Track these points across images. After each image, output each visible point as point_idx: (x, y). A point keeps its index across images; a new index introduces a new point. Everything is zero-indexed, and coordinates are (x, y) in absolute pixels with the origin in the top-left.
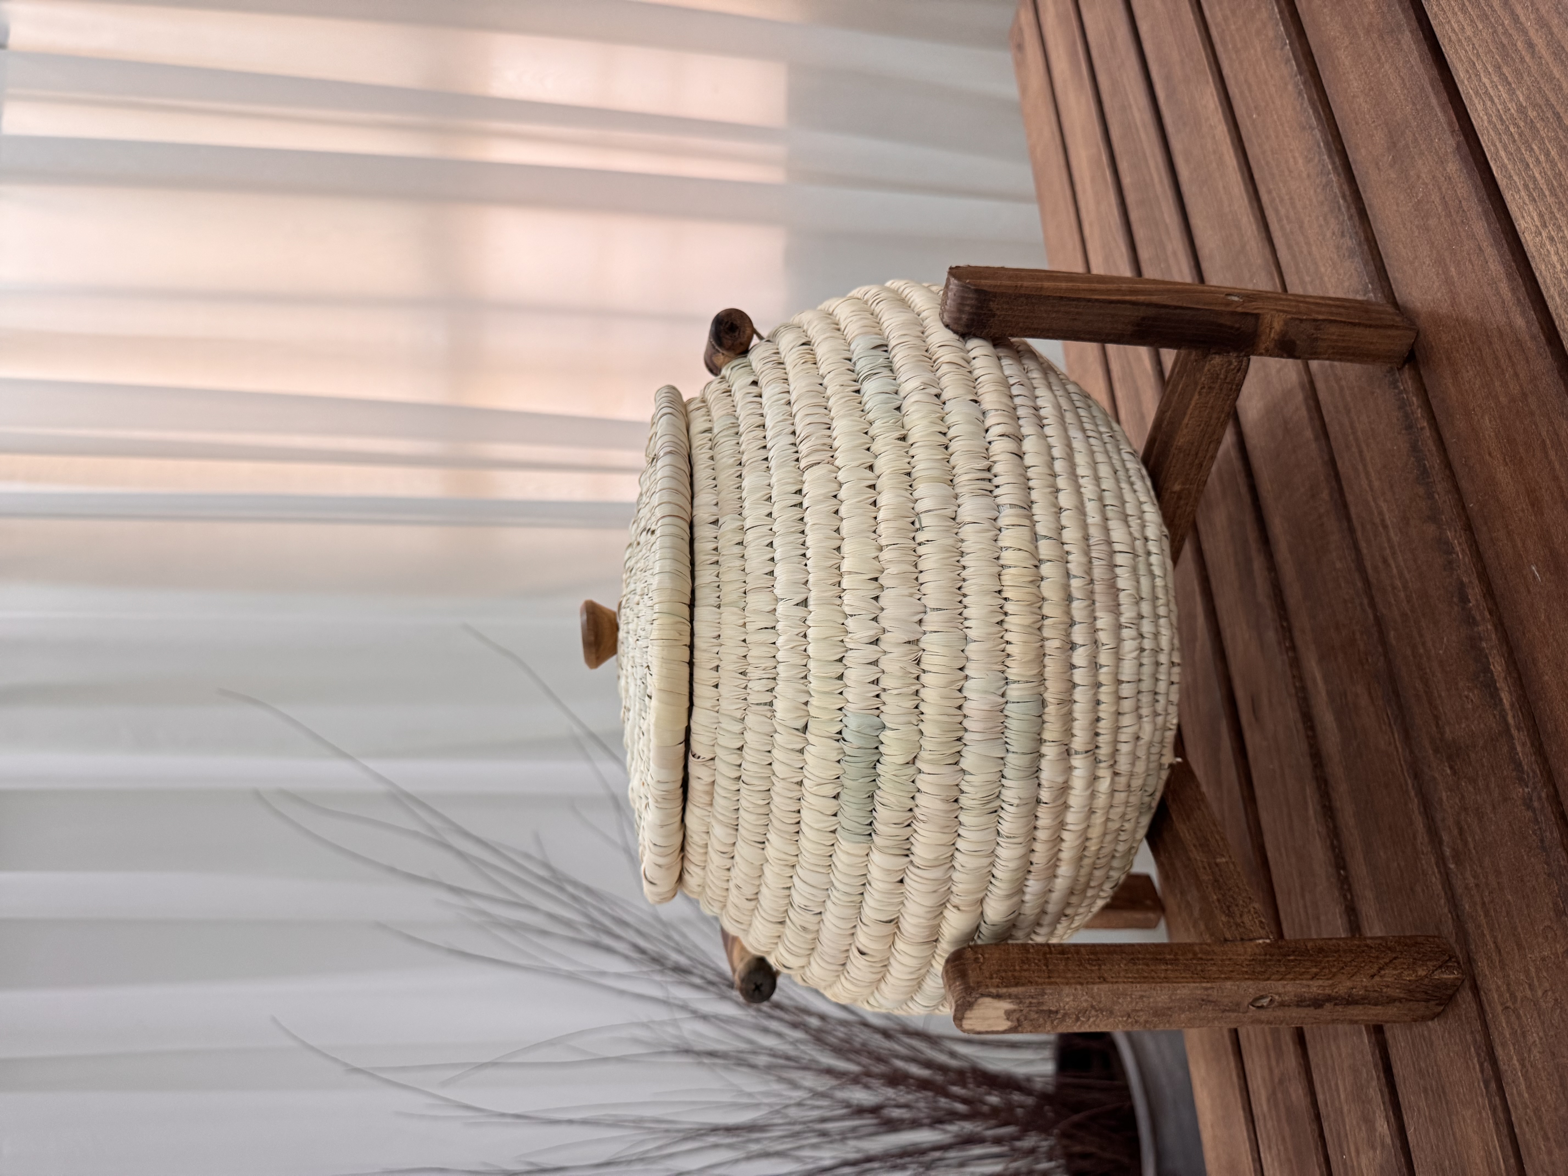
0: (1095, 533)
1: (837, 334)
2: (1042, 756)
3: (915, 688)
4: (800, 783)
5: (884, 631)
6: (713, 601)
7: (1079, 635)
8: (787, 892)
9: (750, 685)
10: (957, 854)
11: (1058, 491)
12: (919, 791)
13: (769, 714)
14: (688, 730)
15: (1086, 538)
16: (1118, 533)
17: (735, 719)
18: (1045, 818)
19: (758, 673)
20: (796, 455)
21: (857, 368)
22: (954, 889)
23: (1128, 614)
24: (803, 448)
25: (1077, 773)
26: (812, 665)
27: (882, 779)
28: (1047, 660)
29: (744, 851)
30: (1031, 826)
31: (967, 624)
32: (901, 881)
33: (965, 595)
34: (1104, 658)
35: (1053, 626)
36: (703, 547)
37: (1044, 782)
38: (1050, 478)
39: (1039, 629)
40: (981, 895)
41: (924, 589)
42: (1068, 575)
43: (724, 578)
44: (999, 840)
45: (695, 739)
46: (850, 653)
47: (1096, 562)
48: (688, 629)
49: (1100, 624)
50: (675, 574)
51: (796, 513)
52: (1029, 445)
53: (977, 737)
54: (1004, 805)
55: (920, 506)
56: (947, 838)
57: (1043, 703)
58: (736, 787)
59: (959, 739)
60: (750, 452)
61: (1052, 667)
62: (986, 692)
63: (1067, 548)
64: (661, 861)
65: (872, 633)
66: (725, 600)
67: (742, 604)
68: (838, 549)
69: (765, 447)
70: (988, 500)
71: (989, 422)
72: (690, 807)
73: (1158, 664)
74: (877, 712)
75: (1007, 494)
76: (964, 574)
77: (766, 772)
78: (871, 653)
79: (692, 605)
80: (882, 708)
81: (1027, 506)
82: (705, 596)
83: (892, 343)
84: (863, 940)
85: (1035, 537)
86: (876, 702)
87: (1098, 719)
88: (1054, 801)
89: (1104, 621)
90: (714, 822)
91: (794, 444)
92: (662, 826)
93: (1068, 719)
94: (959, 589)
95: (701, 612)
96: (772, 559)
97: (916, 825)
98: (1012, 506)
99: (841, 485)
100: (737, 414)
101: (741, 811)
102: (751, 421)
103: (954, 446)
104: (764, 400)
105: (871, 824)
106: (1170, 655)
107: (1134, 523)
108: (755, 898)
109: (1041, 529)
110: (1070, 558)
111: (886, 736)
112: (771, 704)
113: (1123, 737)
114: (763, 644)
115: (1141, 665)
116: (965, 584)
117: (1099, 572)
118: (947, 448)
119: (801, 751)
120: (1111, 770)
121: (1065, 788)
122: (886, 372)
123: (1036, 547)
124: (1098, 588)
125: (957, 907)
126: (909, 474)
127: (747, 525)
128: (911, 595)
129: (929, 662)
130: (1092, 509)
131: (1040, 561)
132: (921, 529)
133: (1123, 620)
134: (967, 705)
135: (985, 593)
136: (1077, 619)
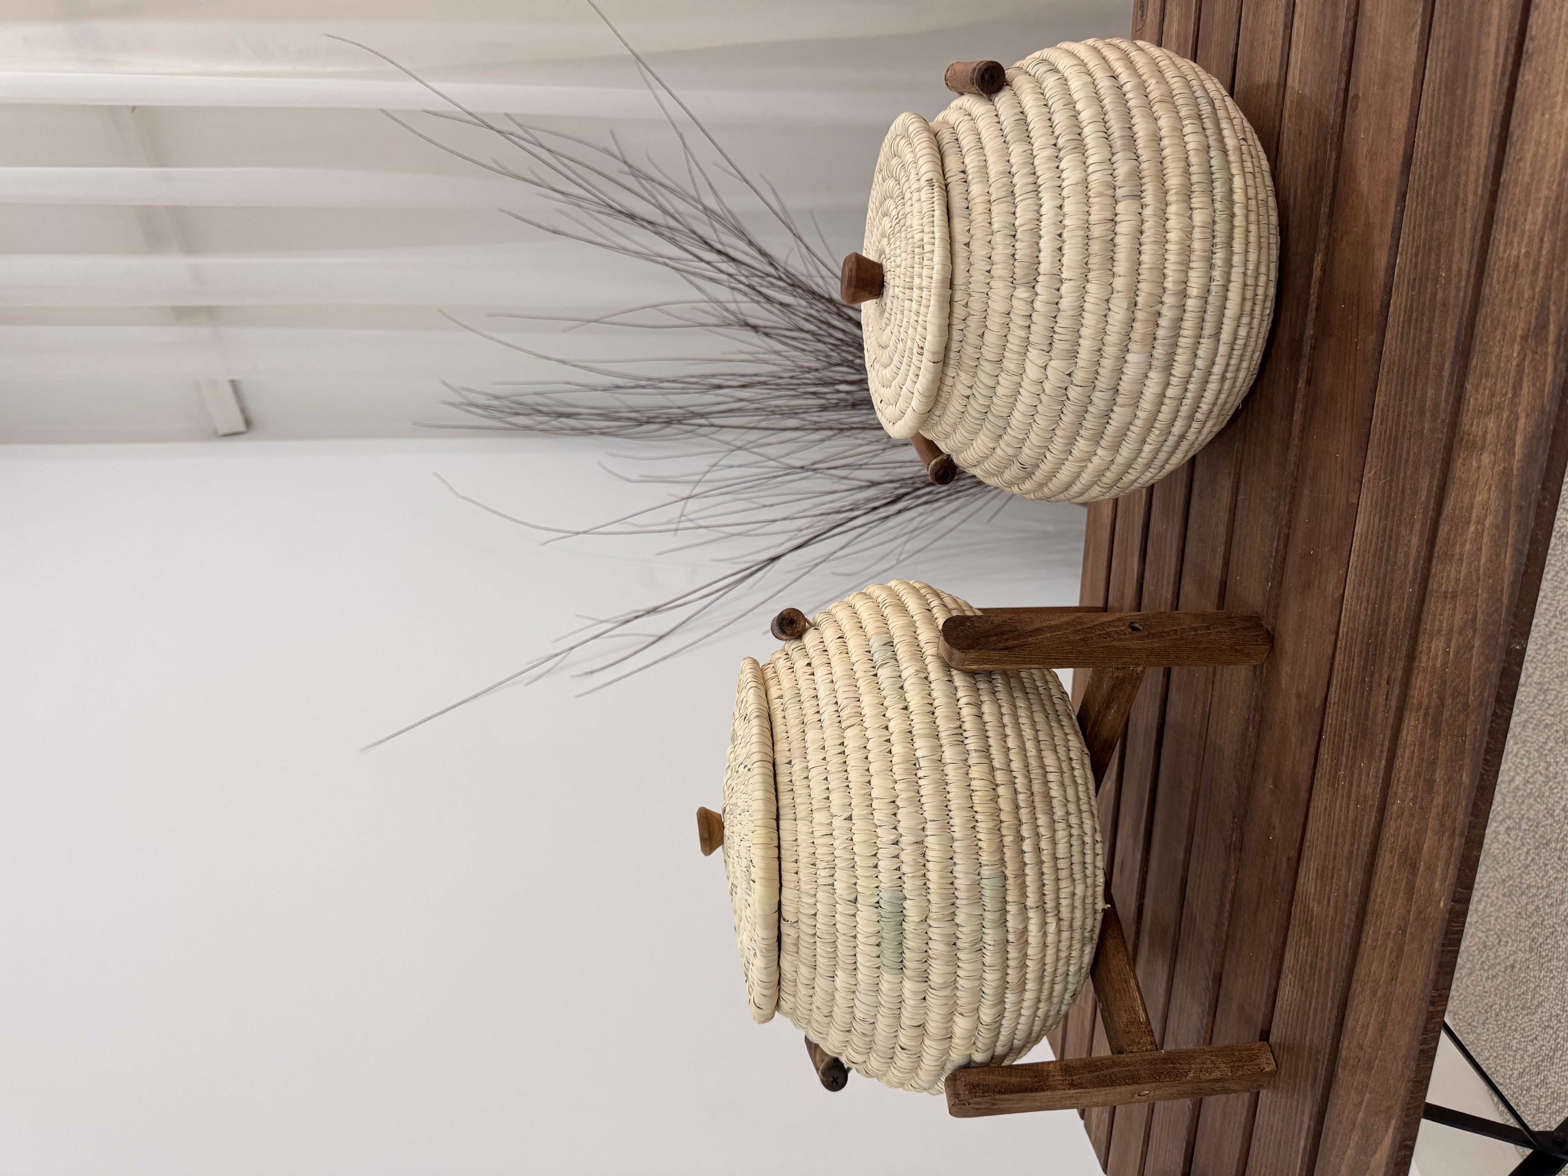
0: (1033, 762)
1: (860, 630)
2: (1007, 912)
3: (923, 872)
4: (855, 937)
5: (901, 836)
6: (791, 816)
7: (1025, 831)
8: (851, 1010)
9: (819, 872)
10: (958, 979)
11: (1006, 736)
12: (930, 939)
13: (832, 891)
14: (780, 902)
15: (1027, 766)
16: (1050, 760)
17: (810, 895)
18: (1013, 952)
19: (823, 865)
20: (839, 719)
21: (875, 658)
22: (958, 1002)
23: (1059, 813)
24: (844, 714)
25: (1032, 921)
26: (857, 859)
27: (906, 932)
28: (1006, 850)
29: (821, 983)
30: (1005, 957)
31: (953, 829)
32: (924, 999)
33: (950, 811)
35: (1008, 827)
36: (782, 779)
37: (1010, 929)
38: (1001, 730)
39: (999, 830)
40: (976, 1006)
41: (924, 807)
42: (1016, 791)
43: (798, 801)
44: (985, 968)
45: (784, 908)
46: (880, 851)
47: (1034, 781)
48: (776, 835)
49: (1040, 822)
50: (766, 800)
51: (841, 758)
52: (986, 708)
53: (965, 902)
54: (986, 946)
55: (918, 754)
56: (950, 969)
57: (1005, 878)
58: (813, 940)
59: (953, 904)
60: (810, 717)
61: (1009, 854)
62: (967, 873)
63: (1014, 774)
64: (765, 992)
65: (893, 837)
66: (799, 816)
67: (810, 819)
68: (869, 782)
69: (818, 712)
70: (961, 748)
71: (959, 695)
72: (783, 954)
73: (1084, 843)
74: (900, 888)
75: (972, 743)
76: (949, 797)
77: (833, 930)
78: (893, 850)
79: (778, 819)
80: (904, 886)
81: (986, 751)
82: (786, 813)
83: (895, 642)
84: (903, 1040)
85: (993, 769)
86: (899, 882)
87: (1044, 885)
88: (1018, 940)
89: (1042, 820)
90: (800, 964)
91: (837, 711)
92: (766, 968)
93: (1023, 886)
94: (946, 806)
95: (783, 824)
96: (828, 789)
97: (931, 962)
98: (976, 751)
99: (868, 740)
100: (799, 686)
101: (818, 956)
102: (809, 693)
103: (938, 712)
104: (816, 677)
105: (902, 962)
106: (1093, 836)
107: (1061, 750)
108: (829, 1015)
109: (996, 764)
110: (1017, 781)
111: (907, 904)
112: (833, 885)
113: (1062, 895)
114: (825, 845)
115: (1071, 846)
116: (950, 803)
117: (1037, 787)
118: (933, 713)
119: (854, 915)
120: (1056, 918)
121: (1025, 932)
122: (893, 662)
123: (993, 776)
124: (1037, 798)
125: (961, 1014)
126: (910, 732)
127: (811, 765)
128: (917, 812)
129: (931, 855)
130: (1030, 745)
131: (997, 785)
132: (920, 768)
133: (1056, 818)
134: (956, 881)
135: (963, 809)
136: (1024, 821)
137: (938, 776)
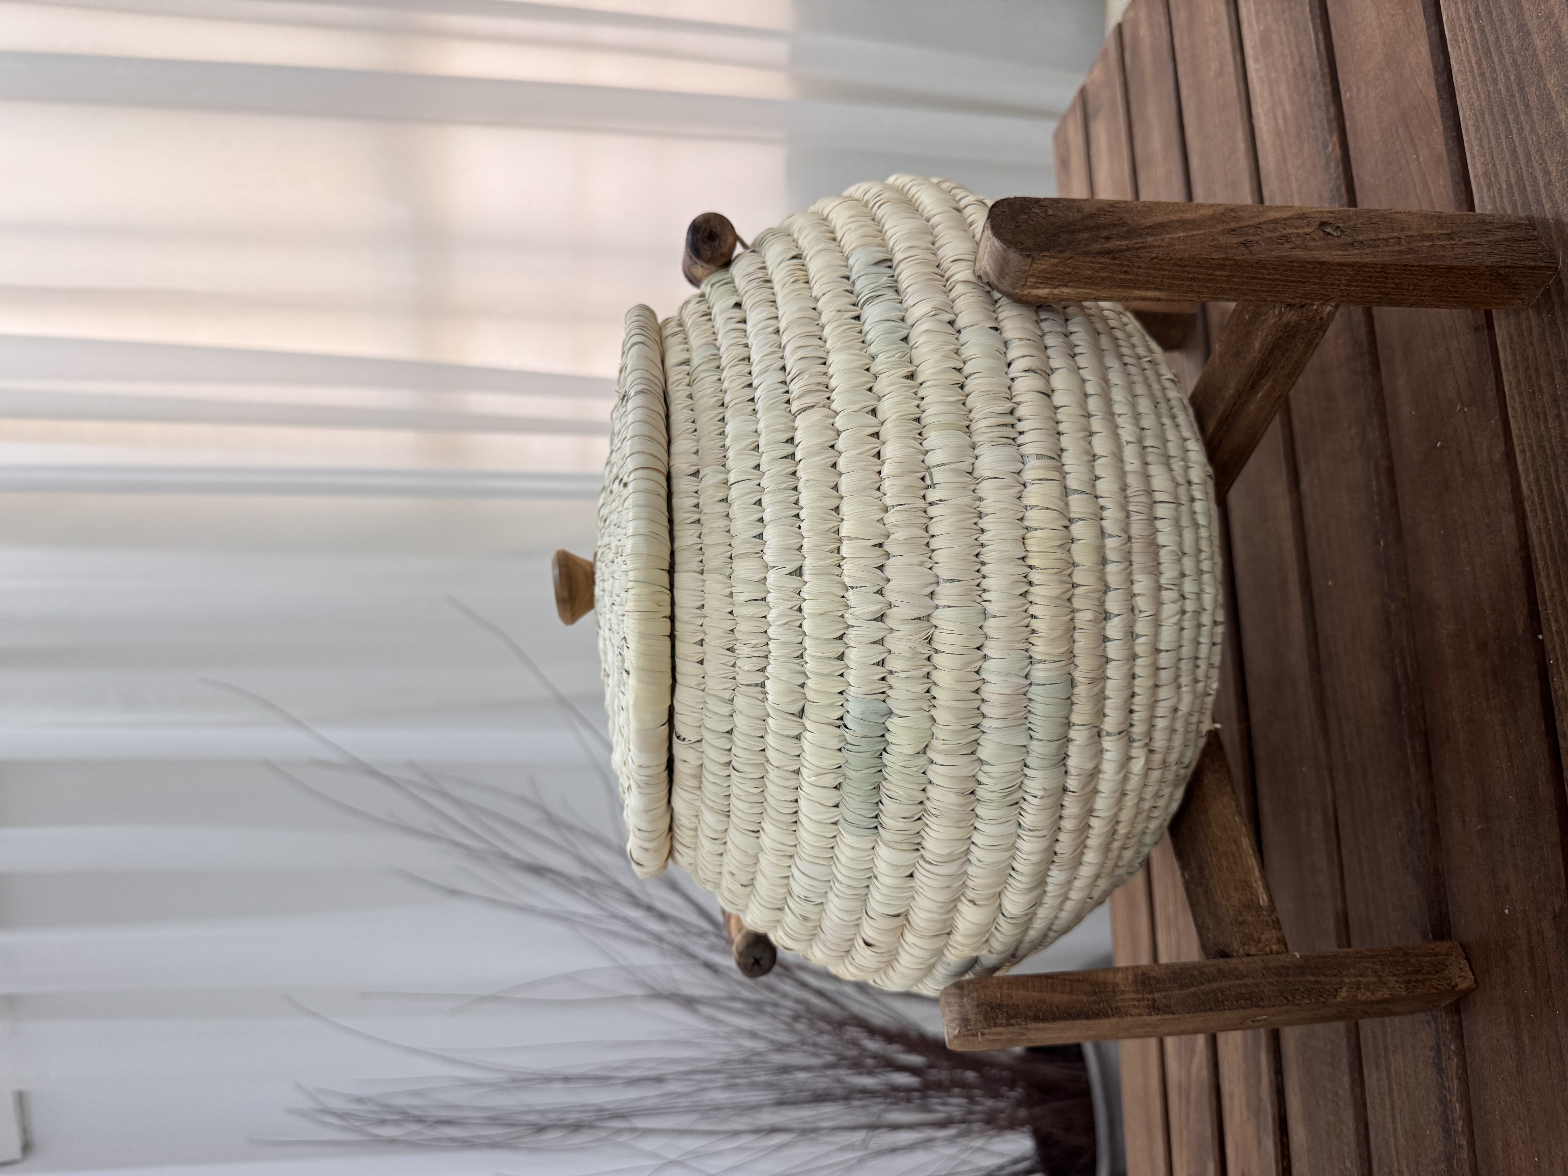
0: (1134, 482)
1: (833, 245)
2: (1069, 740)
3: (926, 670)
4: (798, 772)
5: (890, 605)
6: (695, 566)
7: (1113, 603)
8: (785, 881)
9: (739, 663)
10: (973, 848)
11: (1091, 434)
12: (930, 782)
13: (761, 696)
14: (671, 709)
15: (1124, 488)
16: (1160, 481)
17: (723, 700)
18: (1072, 807)
19: (747, 651)
20: (787, 396)
21: (857, 288)
22: (969, 883)
23: (1168, 573)
24: (795, 388)
25: (1107, 756)
26: (807, 643)
27: (888, 770)
28: (1077, 635)
29: (737, 839)
30: (1057, 816)
31: (986, 596)
32: (911, 875)
33: (983, 563)
34: (1142, 627)
35: (1085, 596)
36: (683, 503)
37: (1072, 771)
38: (1083, 420)
39: (1069, 600)
40: (998, 889)
41: (936, 556)
42: (1102, 533)
43: (707, 540)
44: (1020, 832)
45: (678, 719)
46: (851, 631)
47: (1134, 517)
48: (668, 598)
49: (1137, 588)
50: (651, 537)
51: (787, 466)
52: (1059, 381)
53: (997, 723)
54: (1027, 797)
55: (931, 459)
56: (961, 833)
57: (1072, 683)
58: (726, 773)
59: (976, 726)
60: (734, 393)
61: (1083, 643)
62: (1008, 674)
63: (1101, 502)
64: (647, 845)
65: (876, 607)
66: (709, 565)
67: (728, 571)
68: (837, 509)
69: (750, 385)
70: (1011, 450)
71: (1012, 354)
72: (676, 789)
73: (1199, 626)
74: (883, 696)
75: (1033, 442)
76: (983, 538)
77: (759, 759)
78: (876, 630)
79: (671, 571)
80: (889, 692)
81: (1056, 456)
82: (686, 561)
83: (898, 257)
84: (869, 931)
85: (1066, 491)
86: (882, 686)
87: (1133, 695)
88: (1083, 788)
89: (1142, 584)
90: (703, 808)
91: (784, 382)
92: (647, 812)
93: (1100, 698)
94: (977, 555)
95: (681, 578)
96: (761, 520)
97: (927, 819)
98: (1039, 456)
99: (839, 433)
100: (718, 343)
101: (733, 798)
102: (735, 353)
103: (970, 385)
104: (749, 327)
105: (876, 817)
106: (1213, 615)
107: (1177, 465)
108: (750, 885)
109: (1072, 483)
110: (1105, 514)
111: (893, 724)
112: (763, 685)
113: (1160, 712)
114: (752, 617)
115: (1182, 629)
116: (984, 550)
117: (1137, 528)
118: (962, 387)
119: (798, 738)
120: (1146, 750)
121: (1094, 773)
122: (891, 294)
123: (1067, 504)
124: (1137, 546)
125: (972, 901)
126: (918, 420)
127: (732, 478)
128: (921, 564)
129: (942, 640)
130: (1130, 454)
131: (1071, 520)
132: (933, 486)
133: (1163, 581)
134: (985, 688)
135: (1006, 560)
136: (1112, 585)
137: (967, 500)
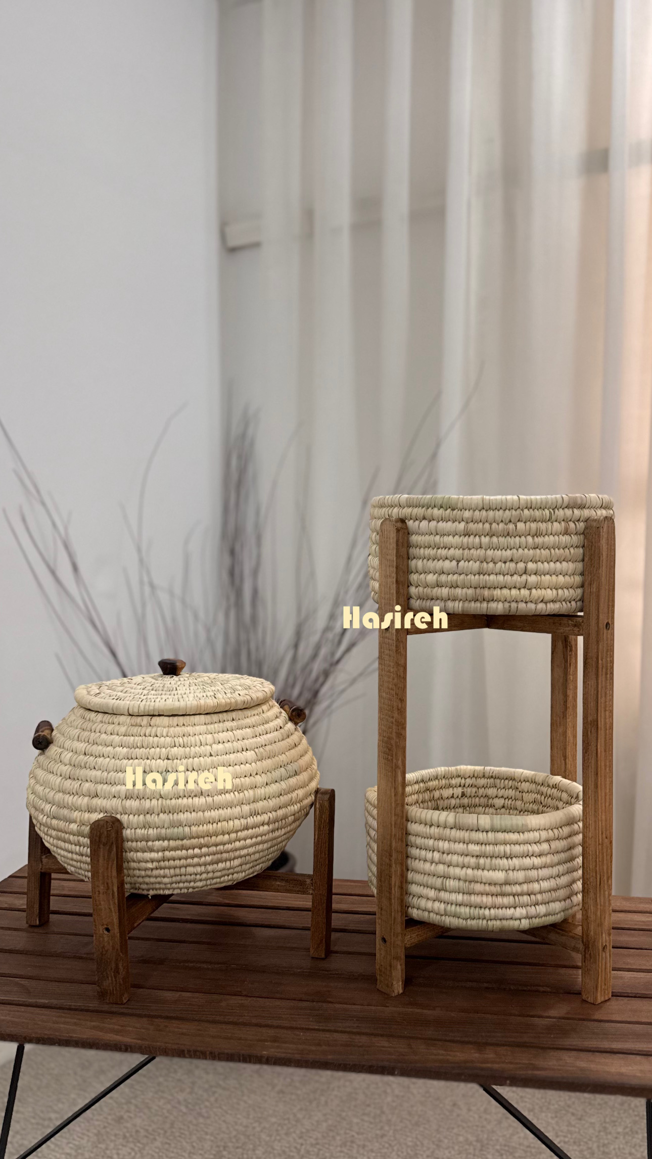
0: (237, 853)
1: (299, 757)
2: (164, 840)
4: (148, 759)
7: (204, 850)
9: (180, 738)
11: (251, 839)
13: (171, 746)
15: (236, 850)
16: (237, 862)
17: (167, 733)
19: (185, 741)
20: (258, 747)
21: (288, 765)
23: (210, 868)
24: (261, 749)
25: (156, 854)
26: (191, 760)
28: (197, 839)
31: (209, 811)
33: (218, 810)
34: (196, 860)
36: (224, 716)
37: (154, 843)
38: (255, 836)
39: (207, 836)
41: (219, 796)
42: (224, 844)
47: (228, 854)
49: (207, 857)
51: (240, 749)
52: (266, 827)
53: (171, 818)
54: (147, 830)
55: (246, 792)
57: (182, 840)
58: (142, 735)
59: (170, 812)
60: (257, 730)
61: (194, 841)
62: (186, 820)
63: (233, 844)
67: (207, 732)
68: (230, 765)
69: (260, 735)
70: (248, 814)
71: (273, 813)
75: (251, 821)
76: (225, 809)
77: (150, 746)
81: (246, 828)
83: (297, 777)
85: (237, 832)
87: (174, 860)
88: (148, 847)
89: (208, 859)
91: (262, 746)
93: (176, 849)
96: (224, 742)
98: (247, 823)
99: (250, 764)
101: (133, 737)
103: (265, 801)
104: (275, 732)
106: (192, 887)
107: (239, 869)
109: (239, 834)
110: (230, 845)
112: (175, 746)
113: (166, 871)
114: (196, 742)
115: (191, 875)
116: (221, 809)
117: (225, 855)
118: (264, 799)
119: (160, 758)
120: (154, 867)
121: (151, 851)
122: (288, 776)
123: (234, 832)
124: (219, 856)
126: (255, 787)
127: (234, 732)
128: (217, 792)
129: (196, 800)
131: (229, 834)
132: (239, 793)
133: (208, 866)
134: (182, 813)
135: (219, 816)
136: (210, 849)
137: (235, 803)
